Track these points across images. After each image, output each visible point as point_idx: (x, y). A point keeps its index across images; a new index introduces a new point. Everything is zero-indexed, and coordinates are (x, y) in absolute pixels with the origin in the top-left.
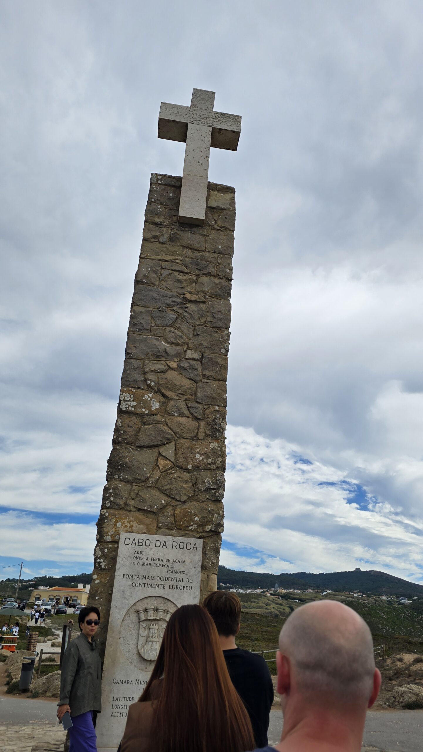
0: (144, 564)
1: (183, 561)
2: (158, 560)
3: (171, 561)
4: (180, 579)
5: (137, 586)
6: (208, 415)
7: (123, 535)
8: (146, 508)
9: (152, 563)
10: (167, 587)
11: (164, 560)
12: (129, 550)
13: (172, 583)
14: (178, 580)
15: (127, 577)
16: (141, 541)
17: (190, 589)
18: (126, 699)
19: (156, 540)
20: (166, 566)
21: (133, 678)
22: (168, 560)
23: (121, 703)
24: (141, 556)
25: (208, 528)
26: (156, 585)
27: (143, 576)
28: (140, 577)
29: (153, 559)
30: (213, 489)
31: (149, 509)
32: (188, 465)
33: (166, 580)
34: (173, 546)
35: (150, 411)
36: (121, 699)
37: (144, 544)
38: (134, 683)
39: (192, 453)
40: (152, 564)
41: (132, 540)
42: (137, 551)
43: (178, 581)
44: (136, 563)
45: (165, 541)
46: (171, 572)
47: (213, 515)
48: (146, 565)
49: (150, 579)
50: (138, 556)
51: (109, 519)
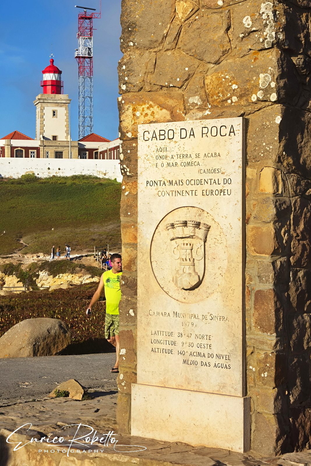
0: (168, 164)
1: (217, 155)
2: (185, 157)
3: (202, 156)
4: (215, 180)
5: (163, 195)
7: (141, 129)
8: (166, 84)
9: (179, 161)
10: (199, 193)
11: (193, 156)
12: (150, 147)
13: (206, 187)
14: (212, 181)
15: (151, 185)
16: (162, 133)
17: (229, 194)
18: (164, 333)
19: (181, 129)
20: (196, 164)
21: (169, 310)
22: (198, 156)
23: (160, 338)
24: (165, 154)
25: (254, 98)
26: (186, 191)
27: (170, 181)
28: (166, 182)
29: (179, 156)
30: (256, 32)
31: (171, 85)
33: (198, 184)
34: (202, 134)
36: (159, 332)
37: (167, 137)
38: (172, 314)
40: (179, 163)
41: (151, 133)
42: (159, 149)
43: (212, 183)
44: (159, 164)
45: (192, 129)
46: (202, 171)
47: (258, 75)
48: (171, 166)
49: (178, 184)
50: (161, 154)
51: (126, 107)
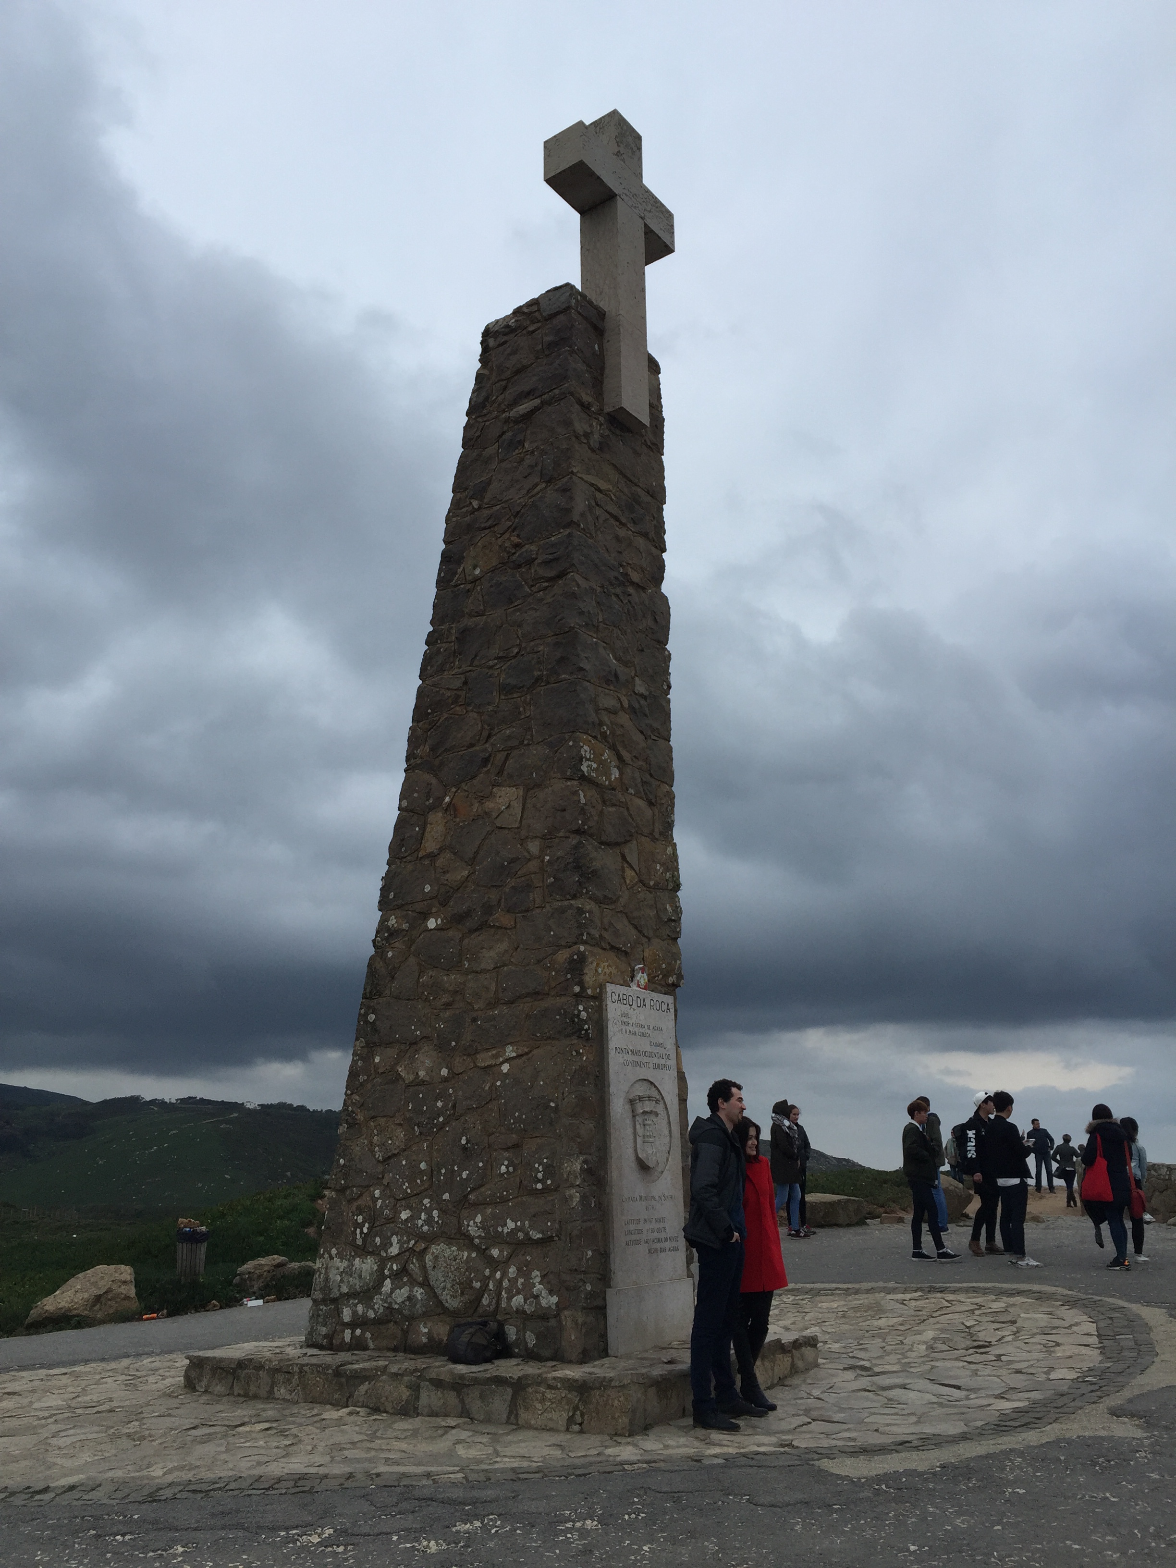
0: (630, 1032)
1: (661, 1029)
2: (641, 1027)
3: (651, 1028)
5: (628, 1064)
6: (661, 799)
7: (610, 988)
8: (621, 946)
9: (637, 1030)
10: (651, 1065)
11: (646, 1027)
12: (616, 1011)
13: (655, 1060)
14: (658, 1056)
15: (619, 1051)
16: (625, 998)
17: (669, 1069)
19: (637, 997)
20: (648, 1035)
21: (637, 1194)
22: (649, 1027)
23: (631, 1227)
24: (627, 1020)
25: (671, 980)
26: (643, 1063)
27: (632, 1050)
28: (629, 1051)
29: (637, 1025)
30: (674, 921)
31: (623, 948)
32: (650, 879)
33: (650, 1056)
34: (651, 1006)
35: (610, 781)
36: (631, 1221)
37: (628, 1003)
38: (638, 1199)
39: (654, 861)
40: (637, 1033)
41: (617, 994)
42: (623, 1013)
44: (624, 1030)
45: (644, 998)
46: (652, 1044)
47: (676, 962)
48: (632, 1034)
49: (637, 1054)
50: (625, 1020)
51: (590, 960)
